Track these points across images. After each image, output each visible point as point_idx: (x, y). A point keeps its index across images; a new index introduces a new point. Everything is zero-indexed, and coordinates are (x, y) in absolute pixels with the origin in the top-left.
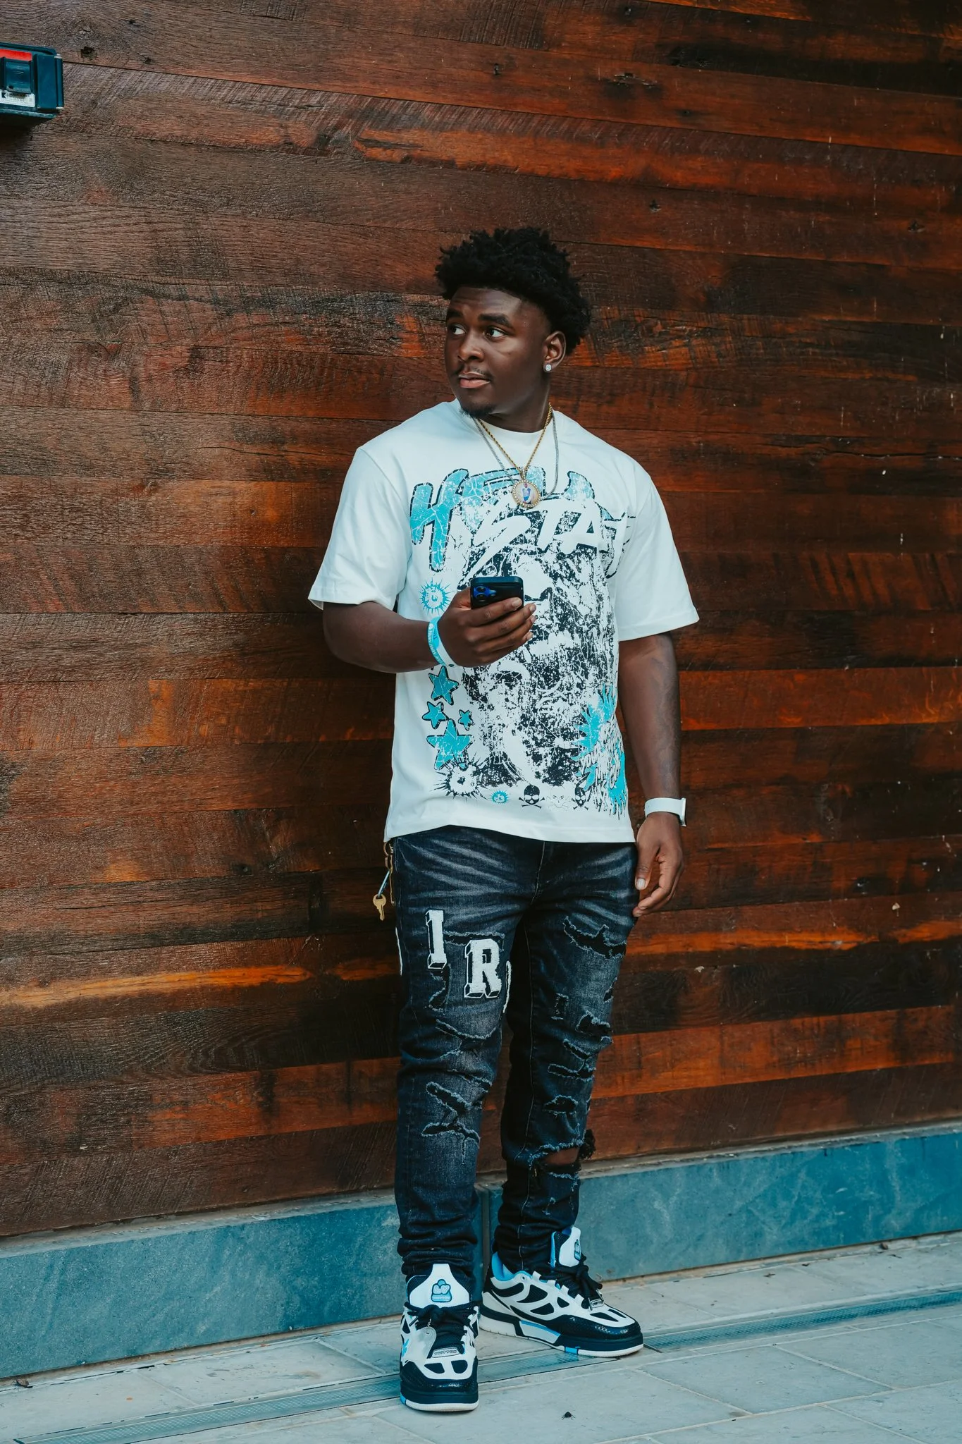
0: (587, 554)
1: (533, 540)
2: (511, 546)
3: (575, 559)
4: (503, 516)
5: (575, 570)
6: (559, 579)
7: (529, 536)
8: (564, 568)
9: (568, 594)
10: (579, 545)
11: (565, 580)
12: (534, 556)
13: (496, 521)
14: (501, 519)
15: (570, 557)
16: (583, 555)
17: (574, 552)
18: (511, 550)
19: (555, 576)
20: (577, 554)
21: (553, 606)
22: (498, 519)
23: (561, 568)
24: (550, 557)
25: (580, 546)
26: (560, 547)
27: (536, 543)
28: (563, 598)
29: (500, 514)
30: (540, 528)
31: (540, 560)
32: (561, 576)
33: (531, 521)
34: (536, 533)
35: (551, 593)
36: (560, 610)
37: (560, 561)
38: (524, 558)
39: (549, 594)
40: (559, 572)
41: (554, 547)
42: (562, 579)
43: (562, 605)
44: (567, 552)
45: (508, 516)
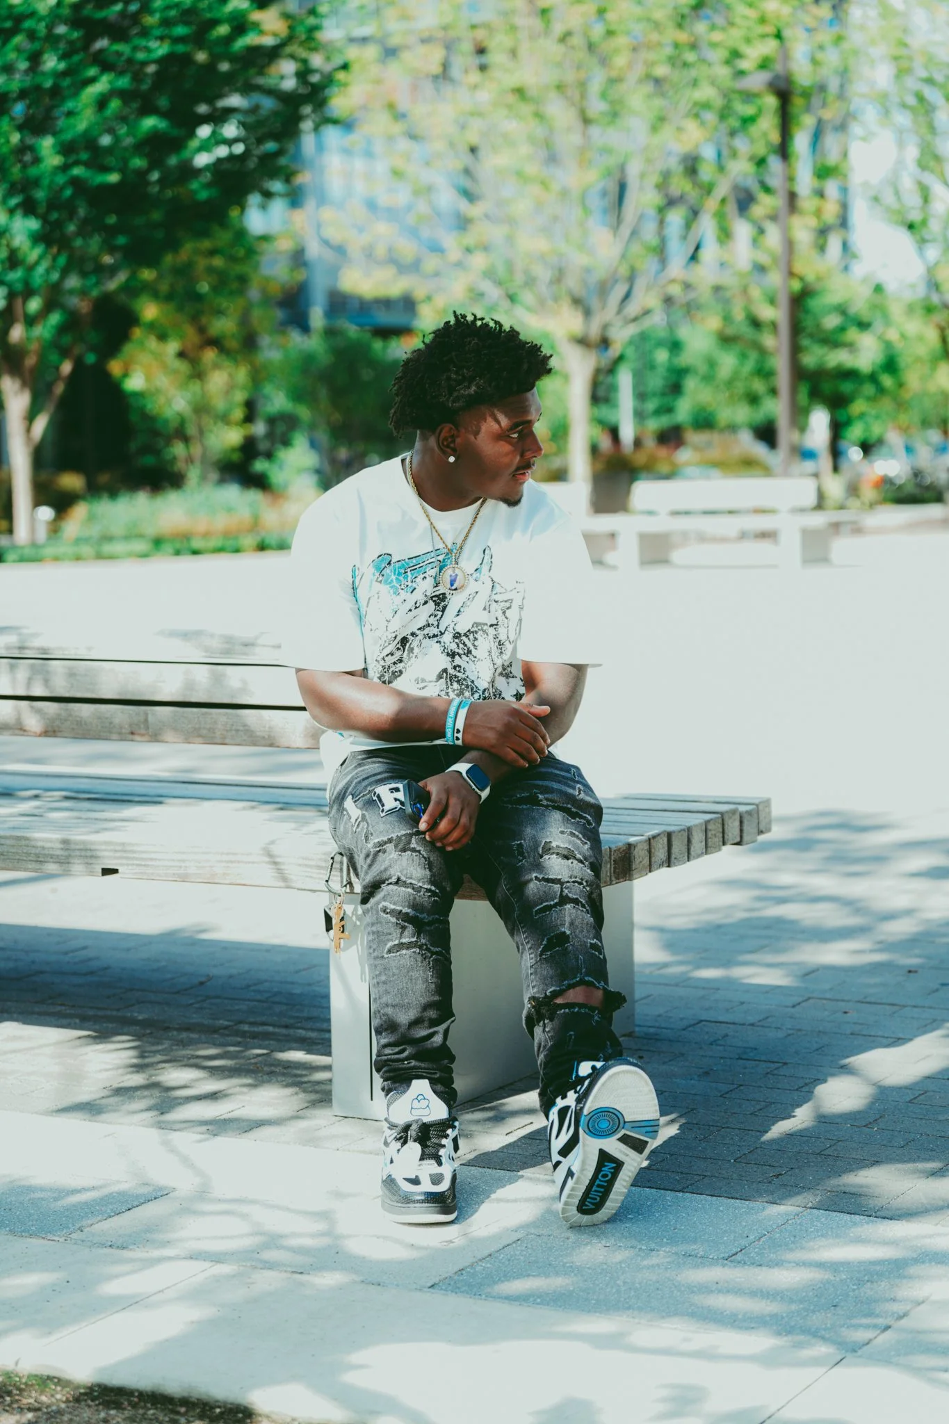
0: (484, 631)
1: (436, 623)
2: (418, 632)
3: (471, 636)
4: (418, 605)
5: (472, 648)
6: (457, 657)
7: (432, 620)
8: (461, 646)
9: (466, 669)
10: (475, 623)
11: (464, 657)
12: (436, 639)
13: (410, 610)
14: (416, 608)
15: (465, 635)
16: (480, 633)
17: (469, 631)
18: (417, 636)
19: (452, 655)
20: (473, 632)
21: (449, 683)
22: (413, 608)
23: (458, 646)
24: (447, 638)
25: (477, 624)
26: (455, 628)
27: (438, 626)
28: (460, 675)
29: (416, 603)
30: (443, 611)
31: (440, 642)
32: (458, 654)
33: (435, 605)
34: (438, 617)
35: (447, 674)
36: (456, 686)
37: (456, 640)
38: (427, 642)
39: (445, 674)
40: (457, 650)
41: (450, 629)
42: (460, 656)
43: (458, 682)
44: (462, 632)
45: (424, 604)
